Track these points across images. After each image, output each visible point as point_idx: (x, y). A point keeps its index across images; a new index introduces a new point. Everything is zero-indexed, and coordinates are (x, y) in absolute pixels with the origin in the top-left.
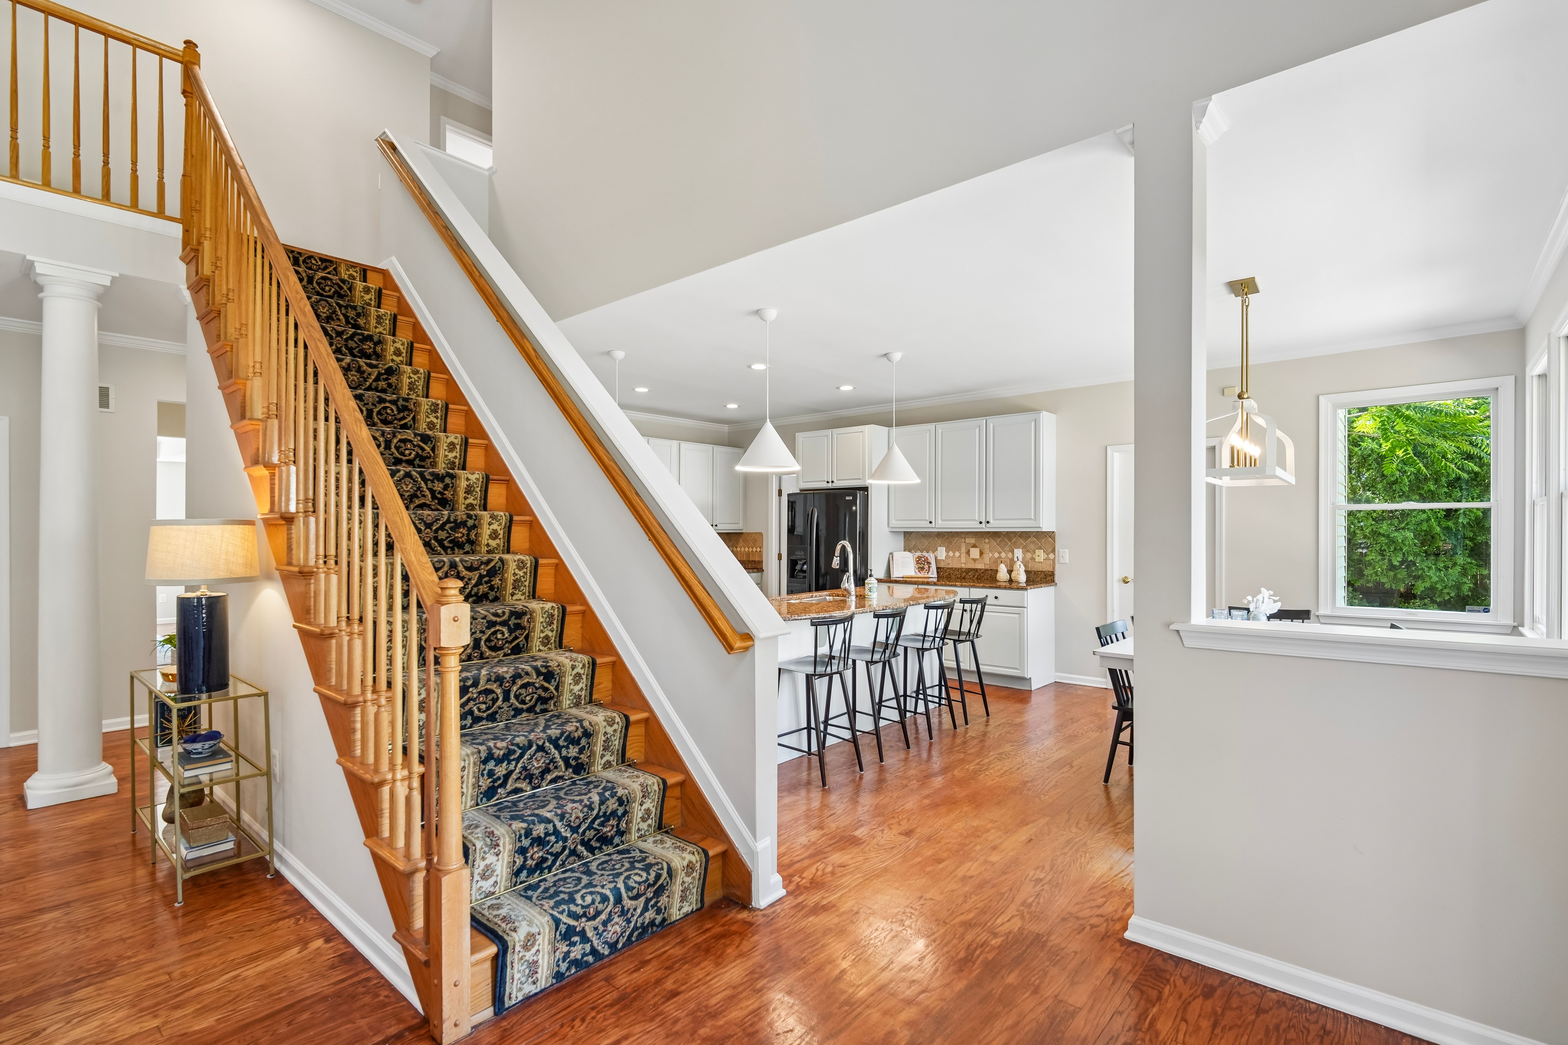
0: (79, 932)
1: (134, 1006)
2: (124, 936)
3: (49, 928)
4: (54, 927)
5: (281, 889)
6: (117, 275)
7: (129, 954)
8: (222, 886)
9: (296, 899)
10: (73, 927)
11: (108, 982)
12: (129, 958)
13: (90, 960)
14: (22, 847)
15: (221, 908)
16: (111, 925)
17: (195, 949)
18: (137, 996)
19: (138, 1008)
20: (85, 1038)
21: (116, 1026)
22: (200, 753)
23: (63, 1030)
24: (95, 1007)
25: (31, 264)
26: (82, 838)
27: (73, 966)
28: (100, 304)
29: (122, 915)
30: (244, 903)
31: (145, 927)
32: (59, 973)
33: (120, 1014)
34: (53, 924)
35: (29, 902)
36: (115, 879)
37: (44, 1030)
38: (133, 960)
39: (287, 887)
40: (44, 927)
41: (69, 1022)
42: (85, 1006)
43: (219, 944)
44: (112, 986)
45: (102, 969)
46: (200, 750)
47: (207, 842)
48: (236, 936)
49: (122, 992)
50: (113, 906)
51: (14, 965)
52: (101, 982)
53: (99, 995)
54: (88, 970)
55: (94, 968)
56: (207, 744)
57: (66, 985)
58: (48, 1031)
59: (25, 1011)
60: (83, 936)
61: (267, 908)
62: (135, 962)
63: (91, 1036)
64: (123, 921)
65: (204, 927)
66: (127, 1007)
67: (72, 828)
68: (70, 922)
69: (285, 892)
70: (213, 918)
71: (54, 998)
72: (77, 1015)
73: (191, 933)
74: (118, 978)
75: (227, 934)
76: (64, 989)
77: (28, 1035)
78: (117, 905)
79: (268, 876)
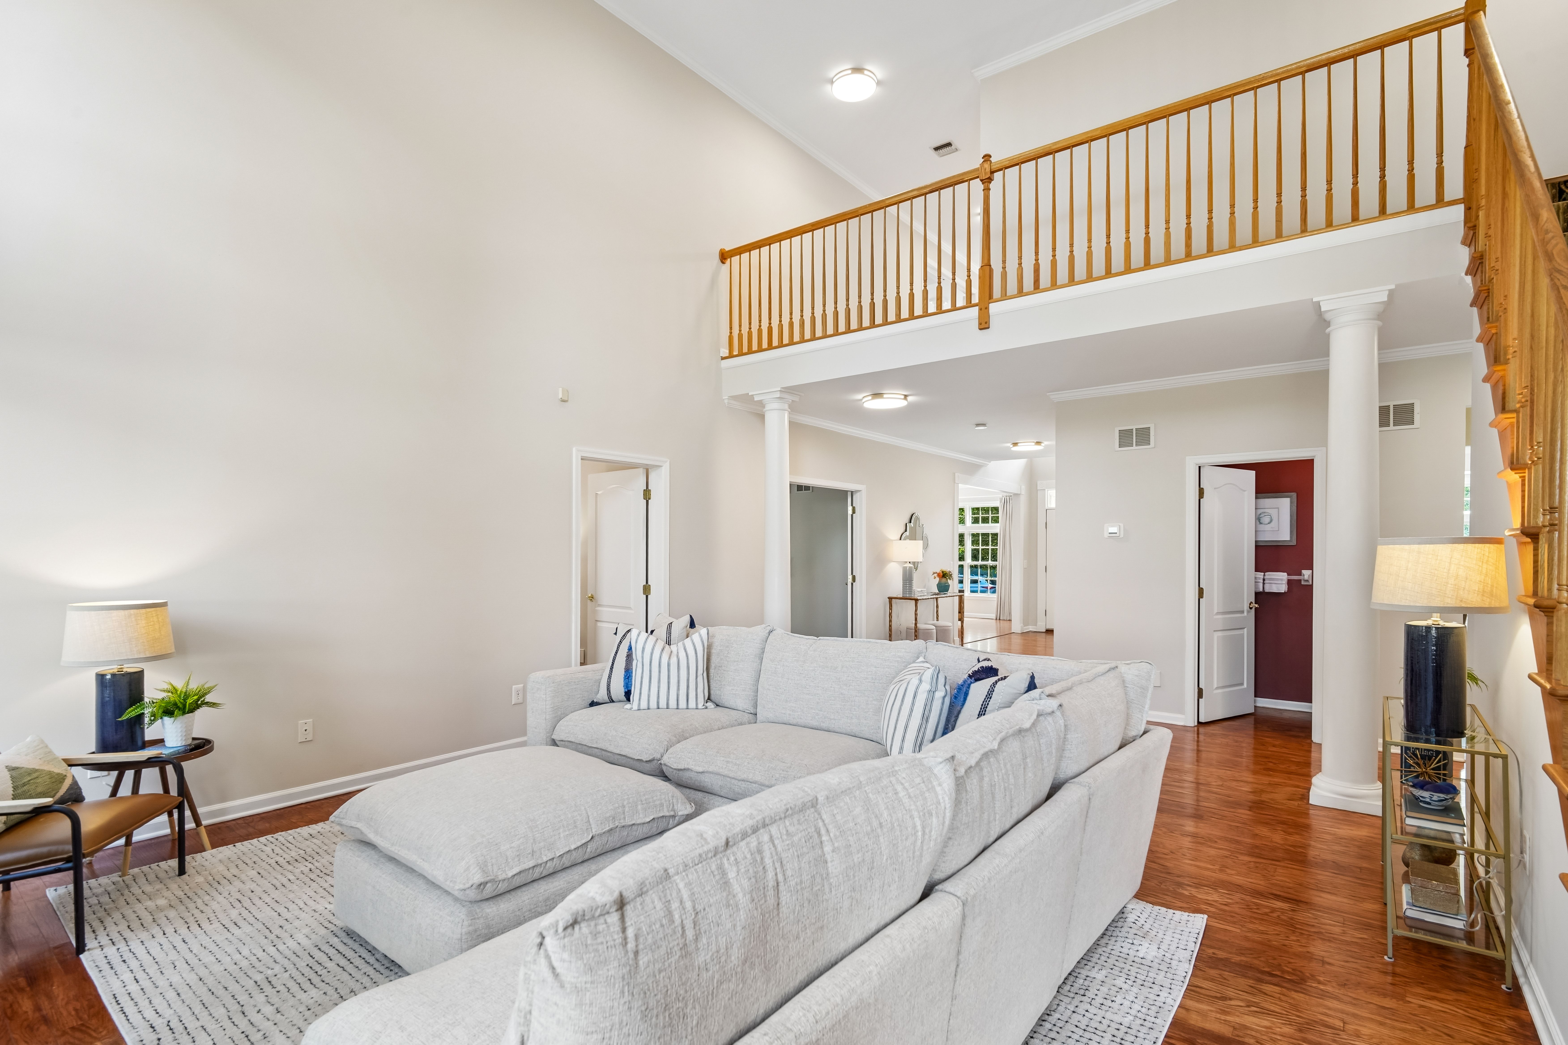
0: (1294, 932)
1: (1300, 1031)
2: (1326, 959)
3: (1275, 915)
4: (1279, 916)
5: (1512, 1012)
6: (1393, 287)
7: (1321, 979)
8: (1443, 967)
9: (1526, 1037)
10: (1292, 926)
11: (1293, 993)
12: (1319, 982)
13: (1290, 963)
14: (1290, 834)
15: (1430, 990)
16: (1320, 941)
17: (1380, 1015)
18: (1308, 1024)
19: (1303, 1035)
20: (1252, 1029)
21: (1279, 1037)
22: (1429, 804)
23: (1241, 1010)
24: (1272, 1008)
25: (1318, 305)
26: (1337, 848)
27: (1275, 959)
28: (1380, 323)
29: (1334, 938)
30: (1457, 1000)
31: (1347, 962)
32: (1262, 959)
33: (1286, 1030)
34: (1279, 913)
35: (1273, 884)
36: (1345, 900)
37: (1230, 999)
38: (1322, 987)
39: (1522, 1014)
40: (1272, 912)
41: (1248, 1006)
42: (1266, 1001)
43: (1408, 1027)
44: (1293, 998)
45: (1294, 977)
46: (1428, 800)
47: (1431, 907)
48: (1430, 1031)
49: (1298, 1011)
50: (1330, 925)
51: (1238, 931)
52: (1288, 989)
53: (1280, 999)
54: (1283, 972)
55: (1288, 972)
56: (1436, 796)
57: (1263, 972)
58: (1233, 1003)
59: (1226, 974)
60: (1295, 938)
61: (1482, 1023)
62: (1322, 990)
63: (1257, 1031)
64: (1332, 945)
65: (1401, 998)
66: (1295, 1028)
67: (1334, 834)
68: (1292, 919)
69: (1516, 1019)
70: (1416, 995)
71: (1249, 978)
72: (1256, 1005)
73: (1385, 995)
74: (1302, 995)
75: (1421, 1022)
76: (1259, 975)
77: (1219, 995)
78: (1334, 926)
79: (1503, 987)
